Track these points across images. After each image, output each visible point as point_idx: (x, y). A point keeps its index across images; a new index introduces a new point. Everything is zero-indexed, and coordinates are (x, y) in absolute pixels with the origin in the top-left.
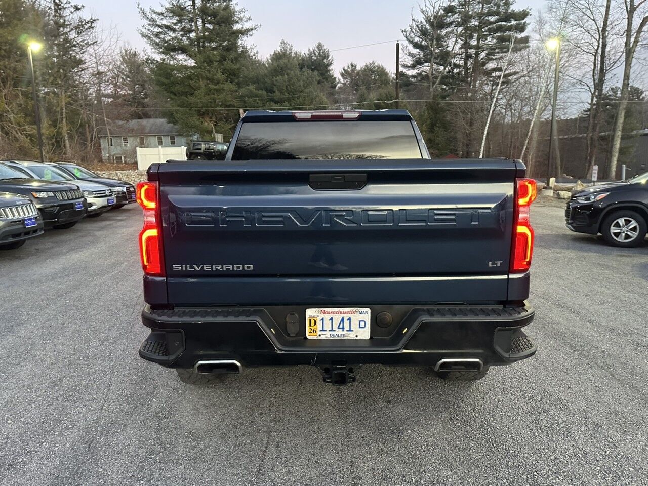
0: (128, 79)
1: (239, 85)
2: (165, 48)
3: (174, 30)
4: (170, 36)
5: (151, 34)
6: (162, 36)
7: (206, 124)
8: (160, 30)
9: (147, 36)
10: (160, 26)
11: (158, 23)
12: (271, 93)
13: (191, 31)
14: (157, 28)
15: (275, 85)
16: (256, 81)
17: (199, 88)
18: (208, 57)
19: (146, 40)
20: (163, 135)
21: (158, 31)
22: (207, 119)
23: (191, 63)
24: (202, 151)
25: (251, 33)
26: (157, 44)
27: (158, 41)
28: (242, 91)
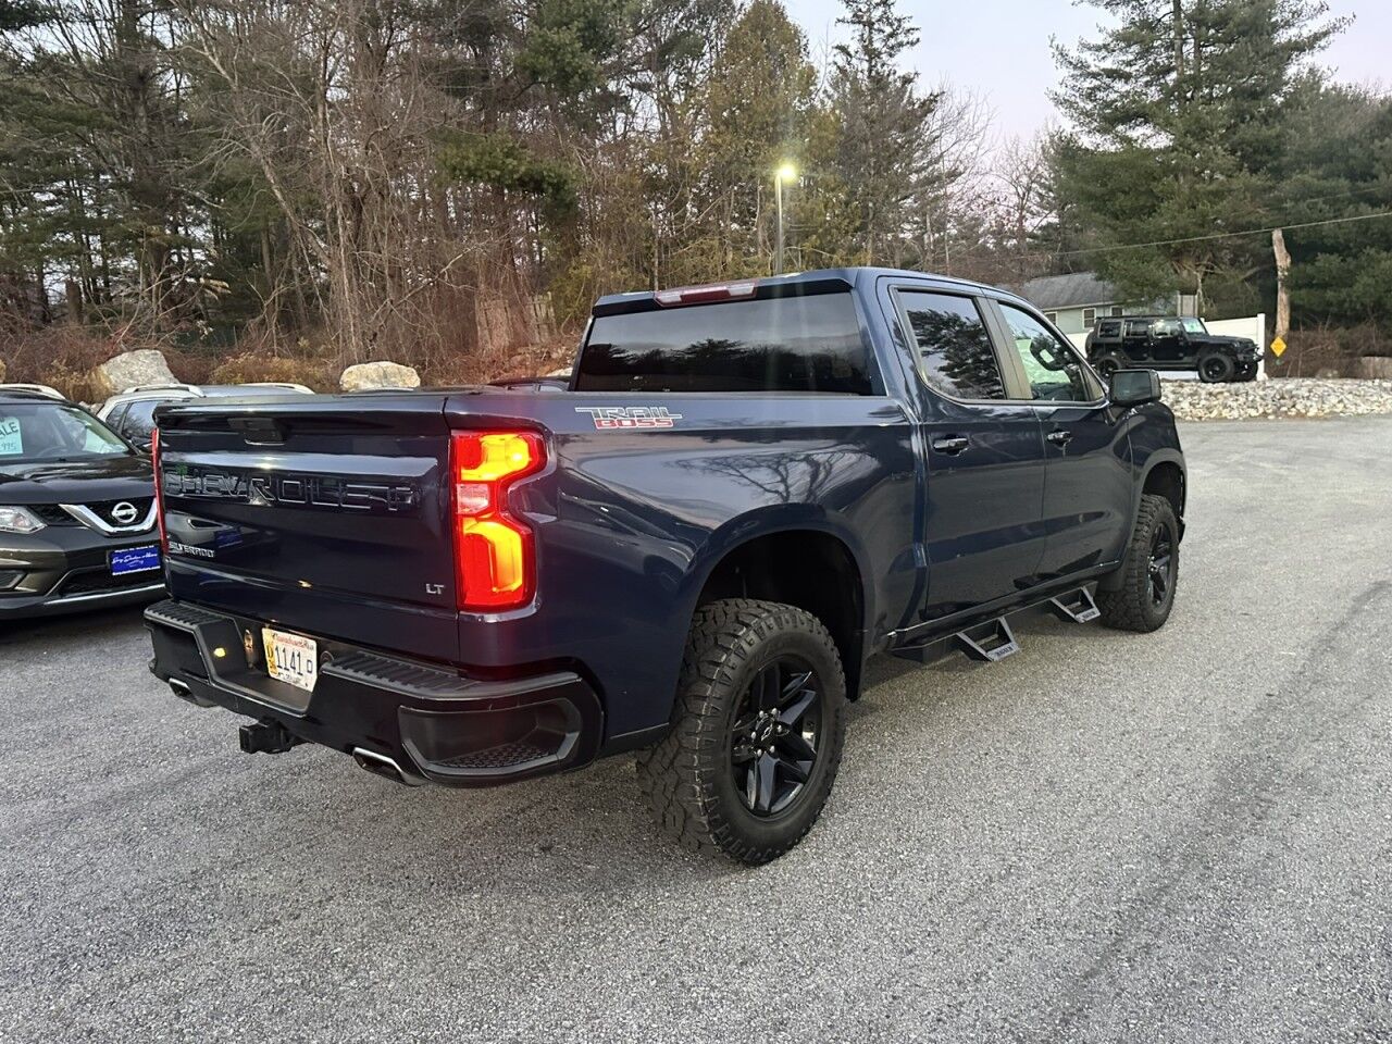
0: (1052, 194)
1: (1278, 173)
2: (1105, 118)
3: (1127, 77)
4: (1116, 92)
5: (1078, 95)
6: (1100, 95)
7: (1185, 273)
8: (1096, 83)
9: (1066, 101)
10: (1094, 76)
11: (1093, 69)
12: (1365, 181)
13: (1168, 70)
14: (1089, 80)
15: (1377, 160)
16: (1323, 158)
17: (1170, 195)
18: (1198, 120)
19: (1063, 110)
20: (1097, 307)
21: (1092, 86)
22: (1189, 263)
23: (1162, 141)
24: (1119, 340)
25: (1322, 43)
26: (1088, 114)
27: (1089, 106)
28: (1286, 186)
